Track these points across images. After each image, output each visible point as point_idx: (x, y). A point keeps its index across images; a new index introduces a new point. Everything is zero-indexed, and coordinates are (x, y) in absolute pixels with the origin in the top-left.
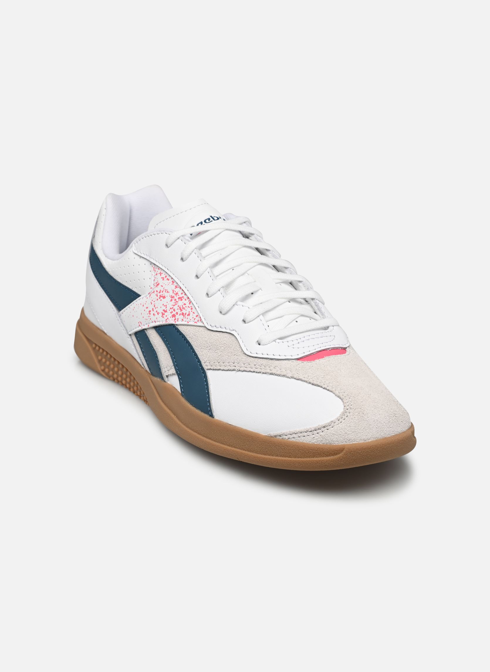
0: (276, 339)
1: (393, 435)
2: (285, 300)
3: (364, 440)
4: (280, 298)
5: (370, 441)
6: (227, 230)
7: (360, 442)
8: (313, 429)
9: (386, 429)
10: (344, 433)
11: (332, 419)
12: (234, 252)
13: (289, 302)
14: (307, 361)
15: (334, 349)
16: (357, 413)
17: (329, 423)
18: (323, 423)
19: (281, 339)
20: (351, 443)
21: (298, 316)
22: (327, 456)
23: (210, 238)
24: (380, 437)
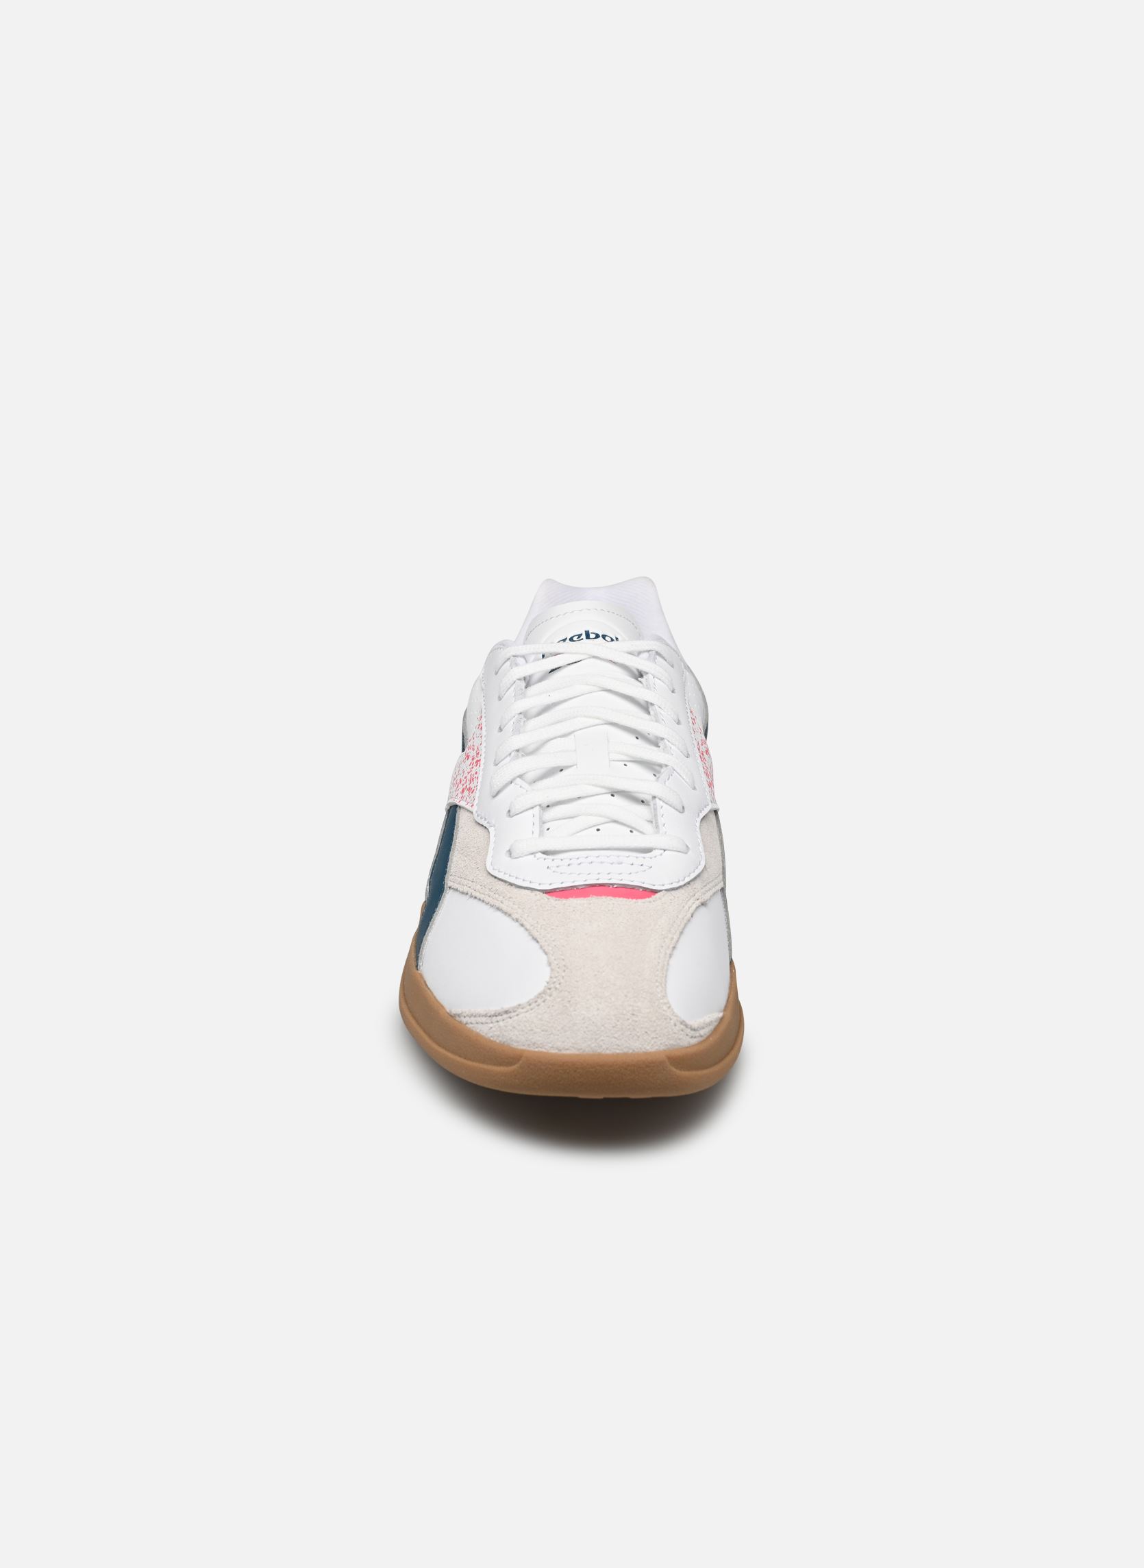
0: (537, 853)
1: (618, 1051)
2: (604, 791)
3: (557, 1048)
4: (593, 785)
5: (568, 1052)
6: (594, 657)
7: (550, 1051)
8: (493, 1013)
9: (602, 1038)
10: (529, 1028)
11: (521, 1002)
12: (578, 696)
13: (613, 795)
14: (557, 897)
15: (624, 886)
16: (559, 1000)
17: (515, 1007)
18: (507, 1006)
19: (544, 853)
20: (536, 1050)
21: (606, 820)
22: (500, 1064)
23: (556, 667)
24: (588, 1050)
